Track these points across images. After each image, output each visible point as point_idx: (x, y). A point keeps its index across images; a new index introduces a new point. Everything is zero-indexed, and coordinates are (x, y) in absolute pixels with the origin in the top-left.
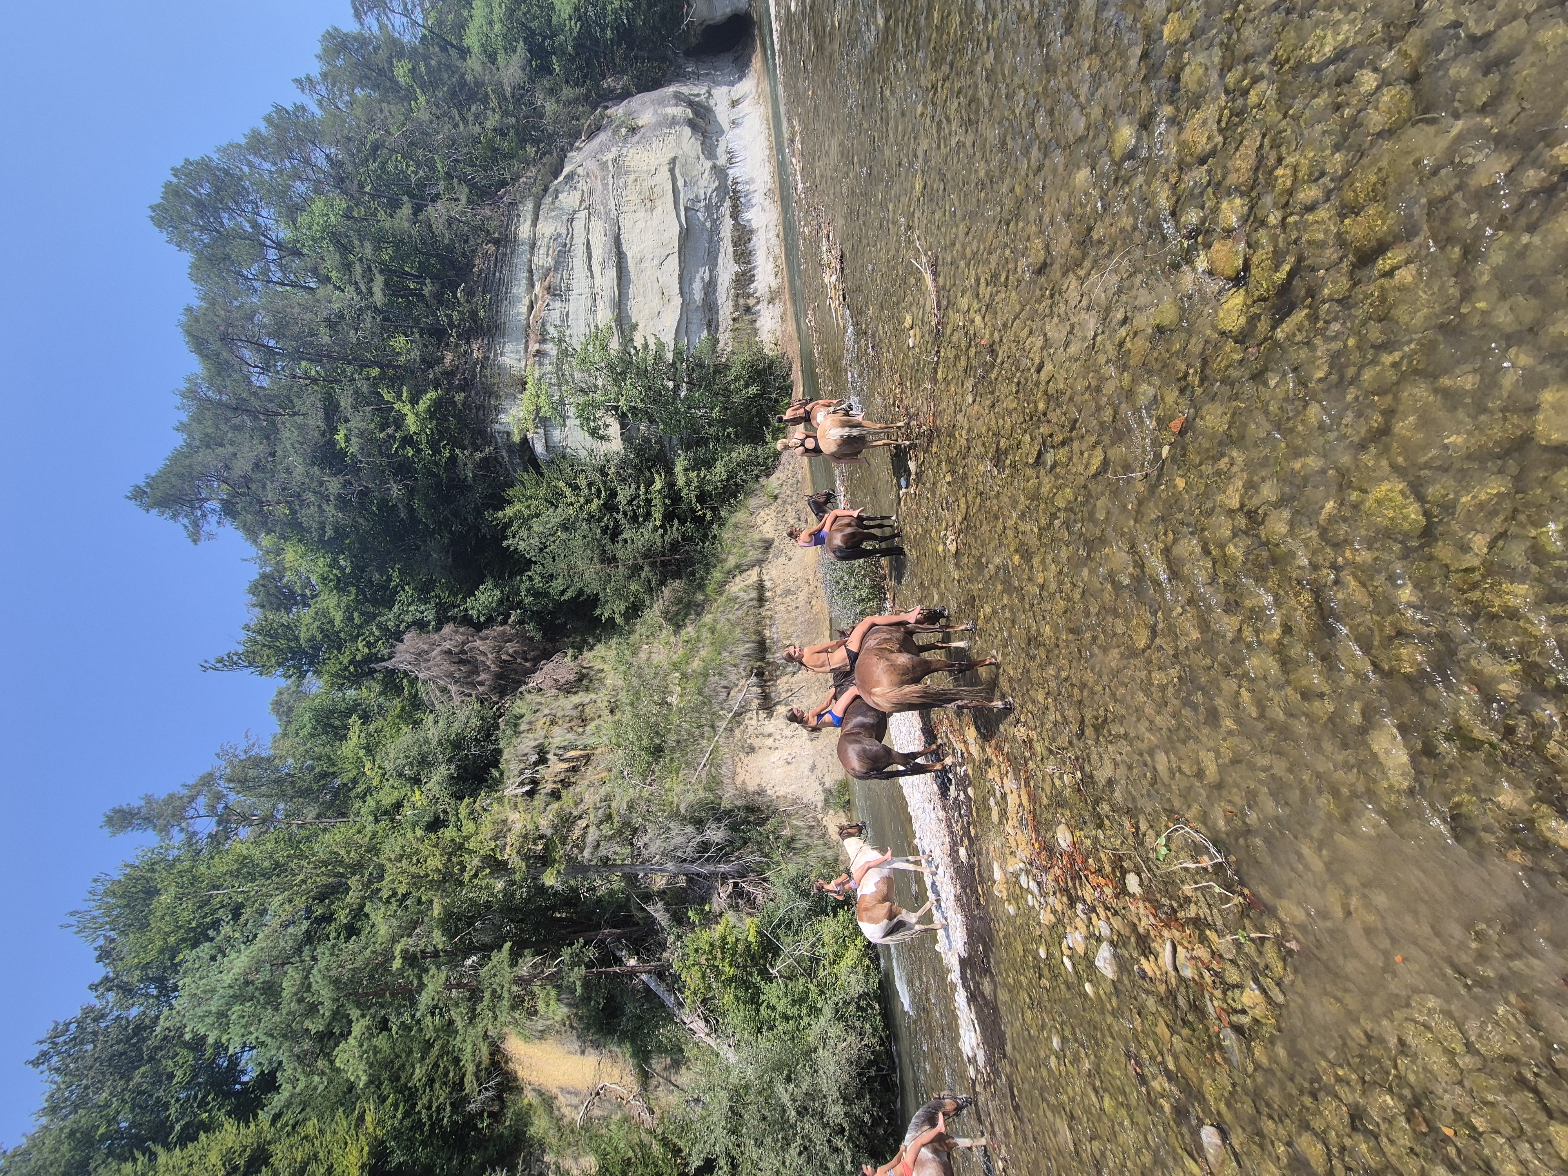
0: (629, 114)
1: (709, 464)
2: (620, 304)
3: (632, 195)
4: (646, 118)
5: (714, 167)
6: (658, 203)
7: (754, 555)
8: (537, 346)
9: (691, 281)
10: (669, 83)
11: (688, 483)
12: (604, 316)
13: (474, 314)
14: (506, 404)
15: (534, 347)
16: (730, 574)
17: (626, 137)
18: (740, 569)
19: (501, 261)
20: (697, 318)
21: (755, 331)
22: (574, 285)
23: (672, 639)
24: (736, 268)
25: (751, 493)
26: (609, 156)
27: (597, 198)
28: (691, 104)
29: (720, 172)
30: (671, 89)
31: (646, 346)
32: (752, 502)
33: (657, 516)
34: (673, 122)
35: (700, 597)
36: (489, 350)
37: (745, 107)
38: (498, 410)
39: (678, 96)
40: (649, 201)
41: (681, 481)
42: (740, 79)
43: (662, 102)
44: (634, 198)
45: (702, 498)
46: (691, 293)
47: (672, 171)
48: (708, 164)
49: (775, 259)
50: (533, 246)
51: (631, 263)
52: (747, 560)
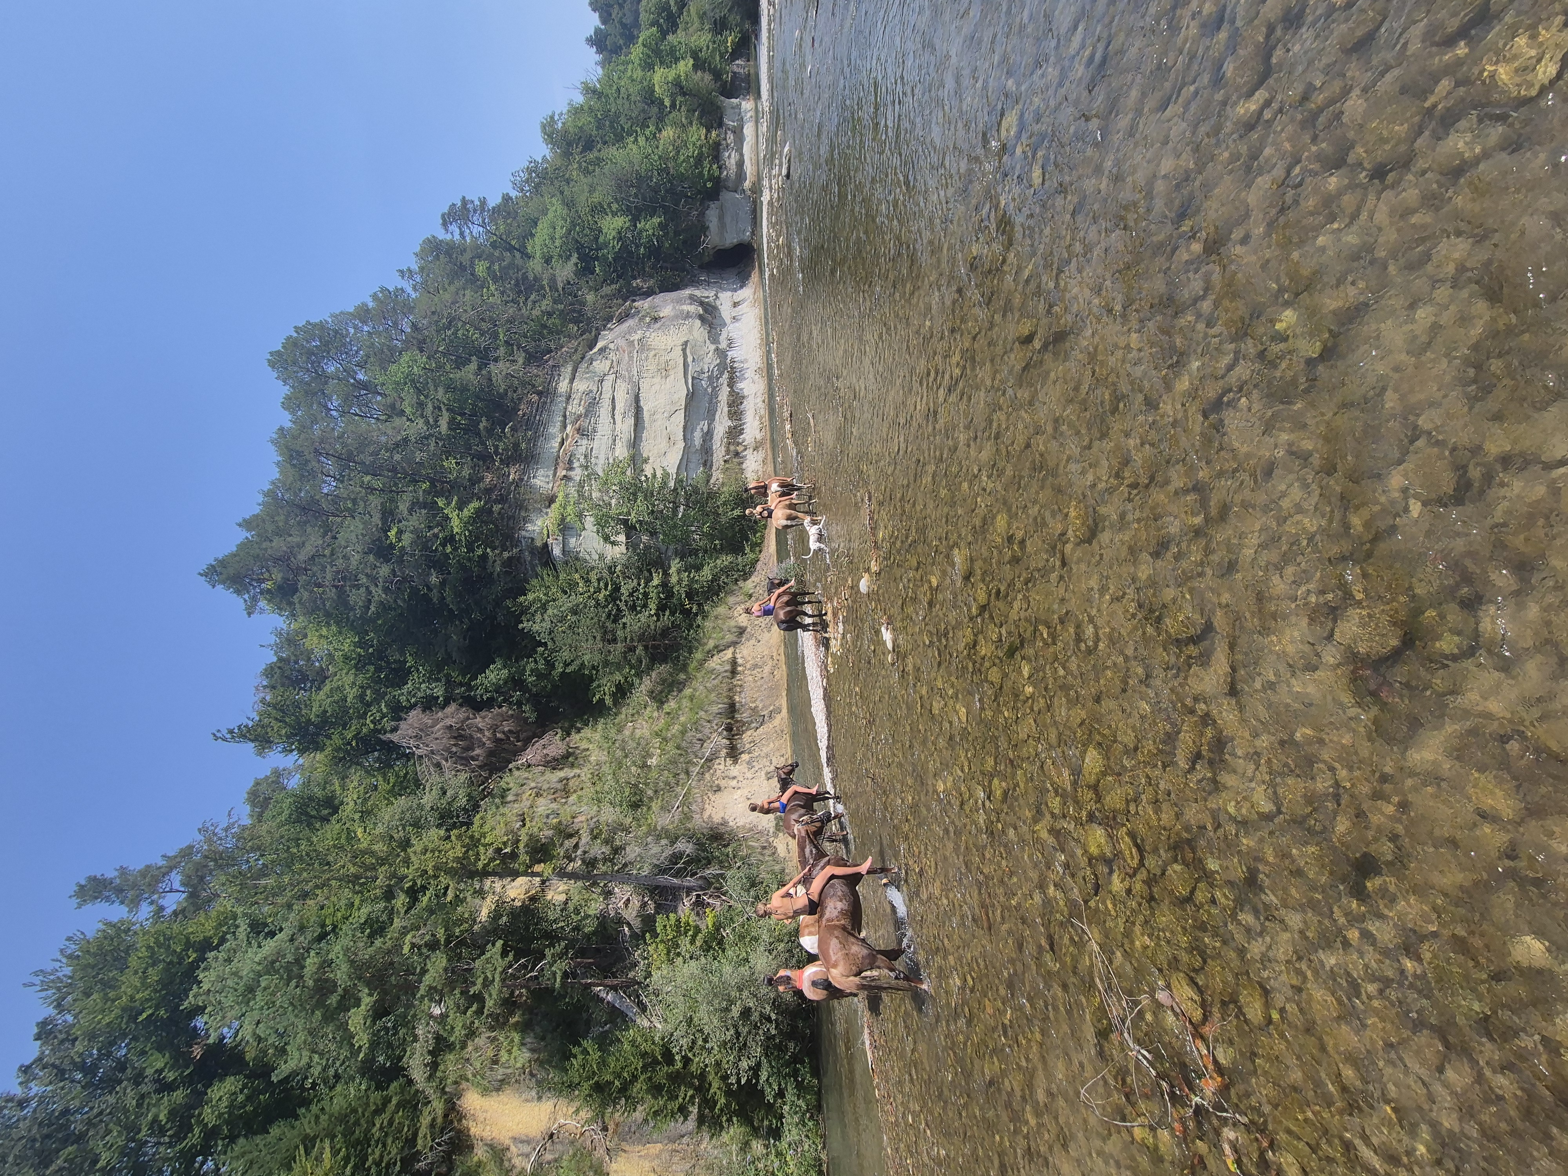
0: (653, 307)
1: (698, 568)
2: (635, 443)
3: (652, 366)
4: (666, 311)
5: (717, 349)
6: (672, 372)
7: (730, 638)
8: (564, 473)
9: (693, 431)
10: (685, 287)
11: (680, 582)
12: (622, 452)
13: (516, 445)
14: (533, 516)
15: (561, 473)
16: (710, 654)
17: (649, 324)
18: (718, 649)
19: (541, 407)
20: (695, 458)
21: (742, 471)
22: (599, 428)
23: (656, 714)
24: (730, 423)
25: (732, 592)
26: (636, 337)
27: (623, 366)
28: (702, 304)
29: (721, 354)
30: (687, 292)
31: (654, 476)
32: (731, 600)
33: (653, 606)
34: (688, 316)
35: (682, 676)
36: (524, 473)
37: (743, 308)
38: (526, 520)
39: (692, 298)
40: (665, 371)
41: (674, 579)
42: (741, 287)
43: (679, 301)
44: (653, 368)
45: (690, 595)
46: (692, 440)
47: (684, 350)
48: (712, 347)
49: (761, 418)
50: (569, 398)
51: (646, 415)
52: (724, 642)
